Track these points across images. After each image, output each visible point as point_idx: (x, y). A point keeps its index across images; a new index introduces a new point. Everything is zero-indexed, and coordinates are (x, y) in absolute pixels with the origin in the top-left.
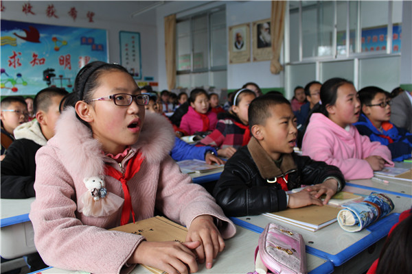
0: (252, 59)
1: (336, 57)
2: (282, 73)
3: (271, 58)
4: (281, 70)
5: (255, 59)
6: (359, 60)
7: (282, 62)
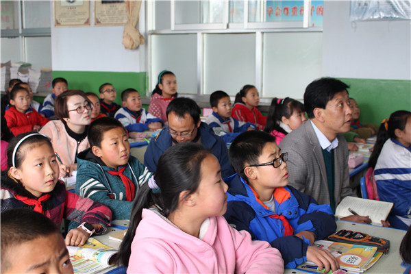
0: (93, 21)
1: (228, 27)
2: (142, 47)
3: (125, 21)
4: (141, 43)
5: (98, 22)
6: (263, 33)
7: (142, 30)
